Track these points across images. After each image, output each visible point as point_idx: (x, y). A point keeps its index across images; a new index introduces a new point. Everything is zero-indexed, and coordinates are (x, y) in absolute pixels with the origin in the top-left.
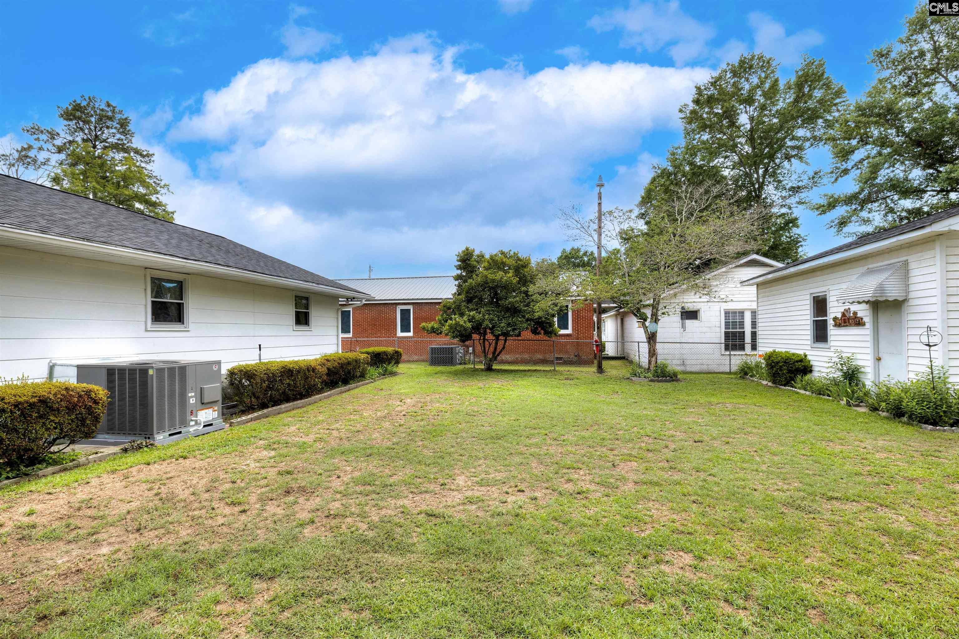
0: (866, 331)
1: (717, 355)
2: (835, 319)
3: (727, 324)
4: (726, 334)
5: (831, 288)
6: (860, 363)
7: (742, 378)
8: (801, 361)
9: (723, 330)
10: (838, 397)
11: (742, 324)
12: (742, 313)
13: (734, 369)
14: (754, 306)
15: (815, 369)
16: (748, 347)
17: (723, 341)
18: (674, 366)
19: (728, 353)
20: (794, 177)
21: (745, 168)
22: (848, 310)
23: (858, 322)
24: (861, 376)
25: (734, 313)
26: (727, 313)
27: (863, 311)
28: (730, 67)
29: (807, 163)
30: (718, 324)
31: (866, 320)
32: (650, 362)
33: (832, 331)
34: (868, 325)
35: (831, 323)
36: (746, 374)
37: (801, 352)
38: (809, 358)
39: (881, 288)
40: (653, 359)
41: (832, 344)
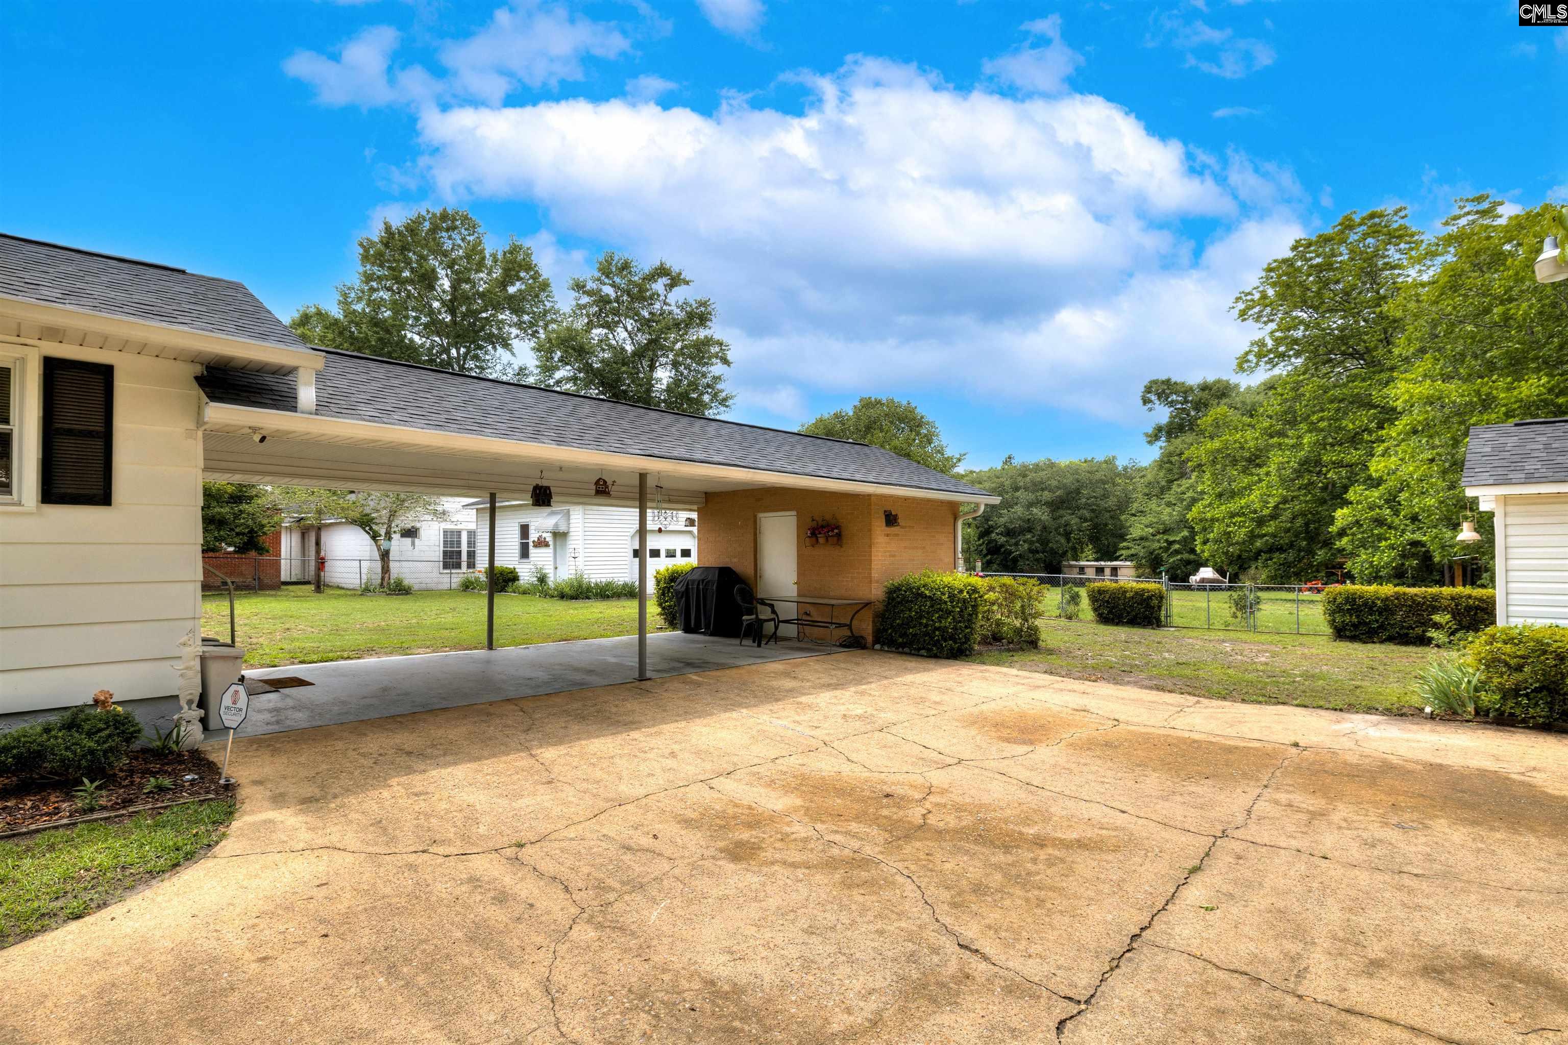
0: (549, 551)
1: (435, 574)
2: (534, 542)
3: (445, 542)
4: (445, 553)
5: (533, 520)
6: (547, 571)
7: (464, 591)
8: (512, 572)
9: (442, 549)
10: (535, 594)
11: (459, 543)
12: (459, 533)
13: (454, 586)
14: (472, 526)
15: (521, 578)
16: (464, 565)
17: (441, 559)
18: (409, 580)
19: (448, 571)
20: (499, 367)
21: (441, 340)
22: (541, 536)
23: (547, 545)
24: (547, 580)
25: (452, 532)
26: (445, 532)
27: (549, 537)
28: (430, 216)
29: (513, 354)
30: (437, 544)
31: (551, 543)
32: (383, 579)
33: (532, 551)
34: (551, 547)
35: (531, 544)
36: (467, 587)
37: (512, 567)
38: (517, 570)
39: (556, 525)
40: (387, 575)
41: (531, 559)
